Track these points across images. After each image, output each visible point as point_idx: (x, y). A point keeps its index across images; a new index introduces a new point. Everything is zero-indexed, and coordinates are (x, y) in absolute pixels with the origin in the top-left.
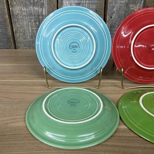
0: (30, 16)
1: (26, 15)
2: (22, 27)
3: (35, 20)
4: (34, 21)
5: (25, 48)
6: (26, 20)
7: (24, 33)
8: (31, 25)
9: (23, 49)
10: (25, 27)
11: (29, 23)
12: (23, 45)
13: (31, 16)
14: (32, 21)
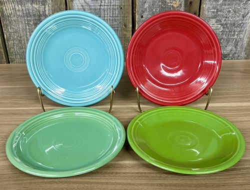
0: (27, 17)
1: (22, 16)
2: (16, 32)
3: (35, 22)
4: (34, 24)
5: (21, 61)
6: (22, 23)
7: (19, 41)
8: (29, 29)
9: (18, 63)
10: (21, 32)
11: (26, 26)
12: (19, 57)
13: (29, 17)
14: (31, 23)
